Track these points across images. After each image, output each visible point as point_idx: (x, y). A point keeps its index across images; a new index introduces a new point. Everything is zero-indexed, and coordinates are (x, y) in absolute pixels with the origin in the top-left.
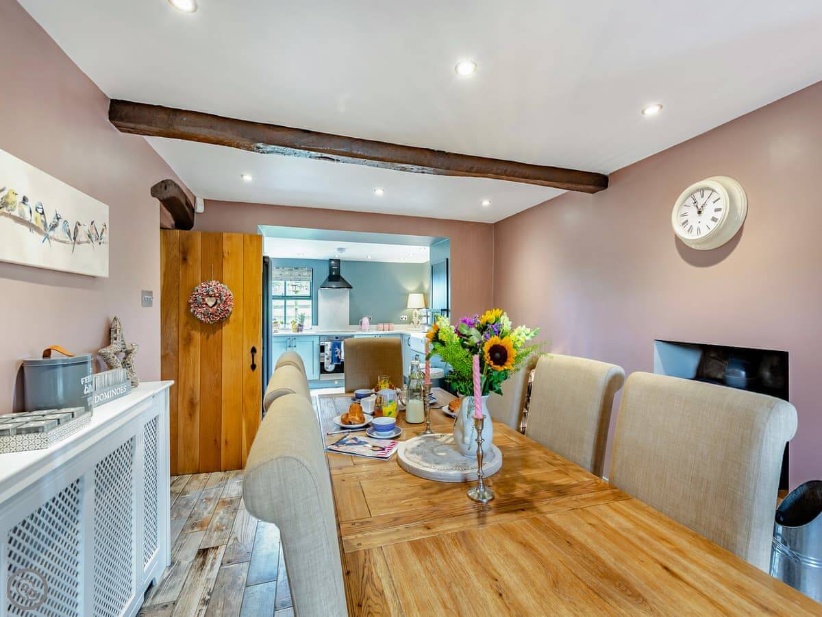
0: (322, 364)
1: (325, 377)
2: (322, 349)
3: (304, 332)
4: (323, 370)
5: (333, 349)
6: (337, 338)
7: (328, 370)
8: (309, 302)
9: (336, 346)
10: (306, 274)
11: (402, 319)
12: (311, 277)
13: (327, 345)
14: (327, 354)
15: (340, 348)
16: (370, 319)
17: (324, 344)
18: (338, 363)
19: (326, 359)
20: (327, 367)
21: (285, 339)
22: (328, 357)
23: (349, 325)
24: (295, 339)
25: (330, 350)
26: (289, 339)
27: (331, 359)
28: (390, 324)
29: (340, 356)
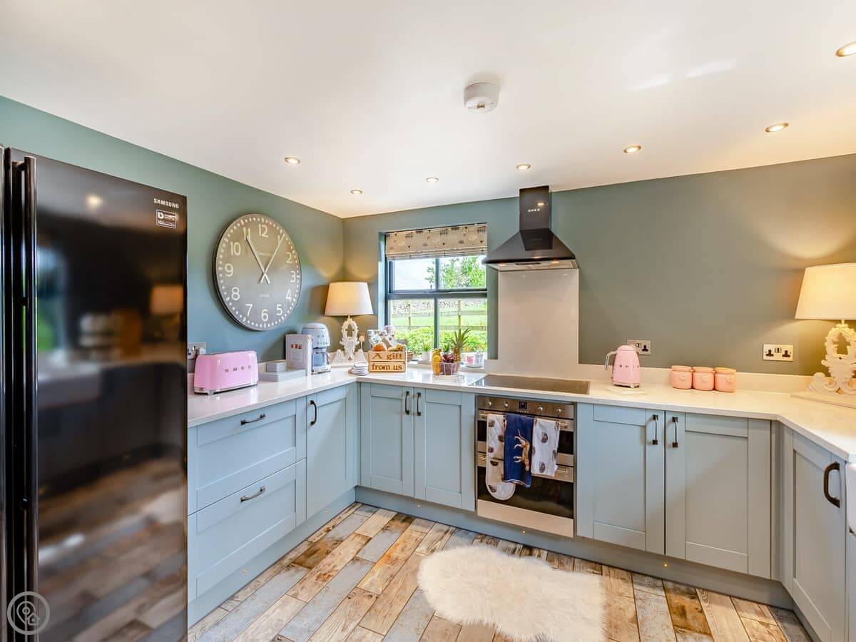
0: (481, 472)
1: (488, 510)
2: (481, 431)
3: (457, 379)
4: (483, 492)
7: (495, 493)
9: (519, 429)
10: (474, 237)
11: (770, 354)
12: (484, 245)
13: (492, 425)
14: (491, 450)
15: (529, 436)
16: (645, 349)
17: (486, 418)
18: (522, 483)
19: (490, 464)
20: (492, 485)
21: (398, 393)
22: (494, 458)
23: (580, 363)
24: (419, 394)
25: (500, 438)
26: (408, 393)
27: (501, 464)
28: (719, 369)
29: (527, 462)
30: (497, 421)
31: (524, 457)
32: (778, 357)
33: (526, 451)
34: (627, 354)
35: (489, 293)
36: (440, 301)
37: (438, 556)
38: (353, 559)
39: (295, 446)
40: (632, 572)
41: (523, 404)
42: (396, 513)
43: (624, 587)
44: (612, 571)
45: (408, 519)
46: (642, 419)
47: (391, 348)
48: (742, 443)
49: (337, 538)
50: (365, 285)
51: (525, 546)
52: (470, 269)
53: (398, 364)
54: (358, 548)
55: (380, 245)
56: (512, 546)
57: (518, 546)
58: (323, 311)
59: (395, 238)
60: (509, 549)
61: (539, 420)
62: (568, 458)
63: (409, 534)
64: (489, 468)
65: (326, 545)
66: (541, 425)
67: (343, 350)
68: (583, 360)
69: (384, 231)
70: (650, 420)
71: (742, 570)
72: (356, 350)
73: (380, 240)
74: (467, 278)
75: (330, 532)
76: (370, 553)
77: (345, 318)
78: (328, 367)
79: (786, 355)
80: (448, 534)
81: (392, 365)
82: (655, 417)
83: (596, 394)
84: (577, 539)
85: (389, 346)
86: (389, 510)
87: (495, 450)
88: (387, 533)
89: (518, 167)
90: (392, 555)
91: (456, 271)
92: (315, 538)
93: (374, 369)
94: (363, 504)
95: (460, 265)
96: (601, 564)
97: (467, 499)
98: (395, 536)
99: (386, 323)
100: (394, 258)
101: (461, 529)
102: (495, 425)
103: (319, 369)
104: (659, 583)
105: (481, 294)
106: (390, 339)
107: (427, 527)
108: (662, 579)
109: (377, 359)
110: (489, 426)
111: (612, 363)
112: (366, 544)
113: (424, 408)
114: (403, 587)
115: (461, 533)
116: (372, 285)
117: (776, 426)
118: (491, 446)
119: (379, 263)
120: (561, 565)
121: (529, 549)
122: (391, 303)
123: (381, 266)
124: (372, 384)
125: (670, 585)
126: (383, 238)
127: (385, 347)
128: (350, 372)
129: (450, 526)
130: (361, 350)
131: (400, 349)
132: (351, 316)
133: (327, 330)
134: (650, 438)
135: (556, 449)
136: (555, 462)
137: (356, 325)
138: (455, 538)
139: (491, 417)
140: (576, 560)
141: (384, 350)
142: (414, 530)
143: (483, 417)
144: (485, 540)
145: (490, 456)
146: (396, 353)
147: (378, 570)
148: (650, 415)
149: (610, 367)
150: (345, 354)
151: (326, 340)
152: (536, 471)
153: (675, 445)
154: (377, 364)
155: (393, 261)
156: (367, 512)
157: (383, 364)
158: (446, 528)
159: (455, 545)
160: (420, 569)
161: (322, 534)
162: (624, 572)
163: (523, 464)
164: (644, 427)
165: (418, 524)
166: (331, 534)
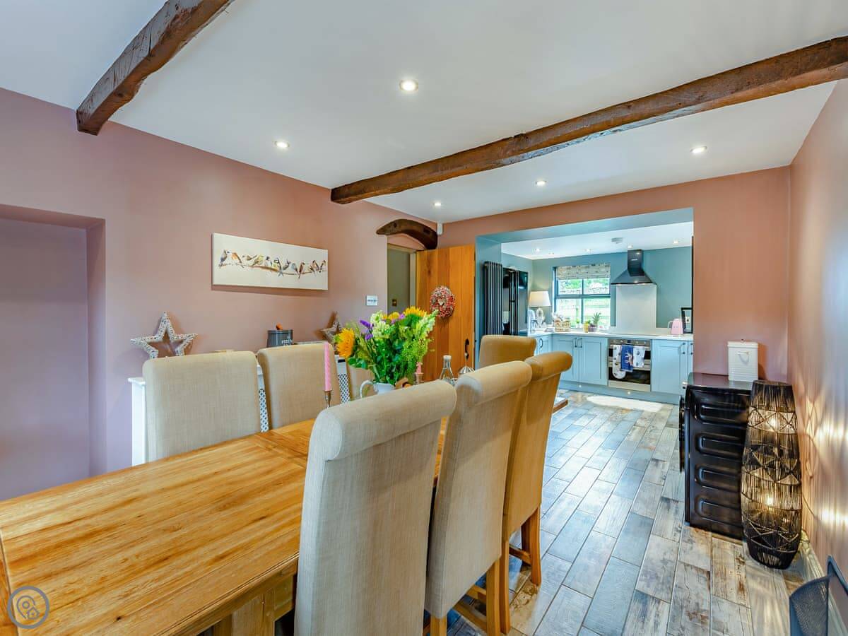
0: (610, 369)
1: (613, 384)
2: (611, 352)
3: (597, 333)
4: (611, 377)
5: (623, 354)
6: (629, 341)
7: (617, 377)
8: (608, 301)
9: (628, 351)
10: (603, 270)
12: (609, 274)
13: (615, 349)
15: (631, 353)
17: (613, 347)
18: (629, 371)
19: (614, 364)
20: (616, 373)
21: (571, 339)
24: (582, 338)
25: (619, 354)
26: (576, 338)
27: (620, 365)
29: (631, 363)
31: (629, 361)
33: (630, 358)
34: (677, 322)
35: (612, 296)
42: (569, 390)
46: (678, 344)
47: (563, 321)
50: (547, 293)
53: (567, 328)
55: (553, 272)
59: (561, 269)
61: (636, 346)
62: (647, 361)
64: (614, 366)
66: (636, 349)
67: (537, 322)
68: (657, 327)
69: (555, 266)
70: (682, 345)
77: (537, 308)
81: (564, 328)
82: (684, 344)
83: (662, 336)
84: (653, 392)
93: (556, 329)
97: (604, 380)
99: (556, 310)
100: (559, 279)
102: (617, 349)
105: (607, 296)
106: (561, 317)
109: (558, 325)
111: (671, 326)
113: (584, 344)
116: (549, 291)
118: (616, 358)
122: (558, 301)
123: (553, 282)
124: (558, 335)
126: (554, 269)
127: (560, 320)
130: (546, 323)
131: (567, 322)
132: (540, 307)
134: (682, 352)
135: (643, 358)
136: (643, 363)
137: (543, 311)
139: (615, 346)
141: (560, 322)
143: (611, 347)
145: (615, 361)
148: (682, 342)
149: (669, 328)
152: (634, 365)
155: (559, 281)
157: (561, 328)
163: (629, 364)
164: (680, 347)
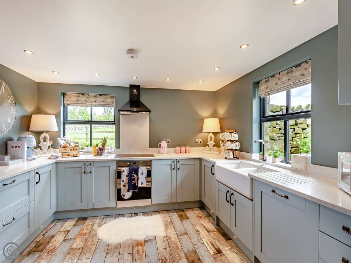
0: (119, 191)
1: (121, 204)
2: (119, 175)
4: (120, 198)
5: (130, 176)
7: (125, 198)
9: (134, 172)
10: (109, 100)
11: (197, 142)
12: (114, 104)
14: (123, 181)
15: (137, 174)
16: (168, 142)
17: (121, 169)
18: (135, 191)
19: (122, 186)
20: (123, 194)
21: (79, 165)
22: (124, 184)
23: (149, 148)
24: (91, 164)
25: (127, 176)
26: (85, 164)
27: (127, 186)
28: (187, 147)
29: (137, 183)
30: (125, 170)
31: (136, 181)
32: (199, 143)
33: (136, 179)
34: (164, 144)
35: (116, 122)
36: (93, 126)
37: (103, 227)
38: (64, 240)
39: (29, 195)
40: (167, 211)
41: (134, 162)
42: (77, 219)
43: (167, 215)
44: (162, 212)
45: (85, 219)
46: (170, 162)
47: (71, 146)
48: (194, 165)
49: (51, 235)
50: (53, 117)
51: (135, 214)
52: (84, 113)
53: (76, 153)
54: (64, 235)
55: (61, 98)
56: (130, 215)
57: (132, 214)
58: (28, 129)
59: (69, 96)
60: (129, 216)
61: (140, 167)
62: (149, 179)
63: (87, 223)
64: (122, 188)
65: (46, 240)
66: (141, 169)
67: (41, 149)
68: (151, 146)
69: (63, 92)
70: (173, 162)
71: (194, 200)
72: (49, 148)
73: (61, 95)
74: (82, 117)
75: (45, 235)
76: (71, 236)
77: (42, 132)
78: (36, 157)
79: (200, 142)
80: (104, 219)
81: (72, 153)
82: (174, 161)
83: (157, 156)
84: (153, 205)
85: (70, 145)
86: (73, 218)
87: (125, 181)
88: (77, 226)
89: (132, 77)
90: (82, 233)
91: (76, 113)
92: (38, 239)
93: (63, 156)
94: (59, 220)
95: (79, 110)
96: (159, 211)
97: (112, 203)
98: (81, 227)
99: (64, 135)
100: (69, 105)
101: (109, 216)
102: (125, 172)
103: (31, 158)
104: (175, 211)
105: (112, 123)
106: (70, 142)
107: (94, 219)
108: (175, 210)
109: (65, 151)
110: (123, 172)
111: (160, 147)
112: (68, 233)
113: (93, 170)
114: (93, 241)
115: (110, 217)
116: (57, 116)
117: (200, 160)
118: (124, 180)
119: (61, 107)
120: (148, 215)
121: (136, 214)
122: (67, 126)
123: (62, 108)
124: (64, 162)
125: (177, 210)
126: (63, 95)
127: (68, 145)
128: (50, 159)
129: (104, 216)
130: (51, 149)
131: (76, 146)
132: (45, 132)
133: (34, 138)
134: (173, 168)
135: (146, 176)
136: (146, 181)
137: (48, 136)
138: (107, 219)
139: (123, 169)
140: (152, 212)
141: (68, 147)
142: (89, 222)
143: (119, 169)
144: (120, 216)
145: (123, 183)
146: (74, 148)
147: (78, 240)
148: (173, 161)
149: (159, 148)
150: (42, 151)
151: (34, 143)
152: (140, 185)
153: (179, 169)
154: (64, 154)
155: (68, 107)
156: (62, 222)
157: (68, 153)
158: (103, 217)
159: (109, 221)
160: (97, 233)
161: (40, 237)
162: (166, 211)
163: (135, 184)
164: (171, 165)
165: (90, 219)
166: (47, 235)
